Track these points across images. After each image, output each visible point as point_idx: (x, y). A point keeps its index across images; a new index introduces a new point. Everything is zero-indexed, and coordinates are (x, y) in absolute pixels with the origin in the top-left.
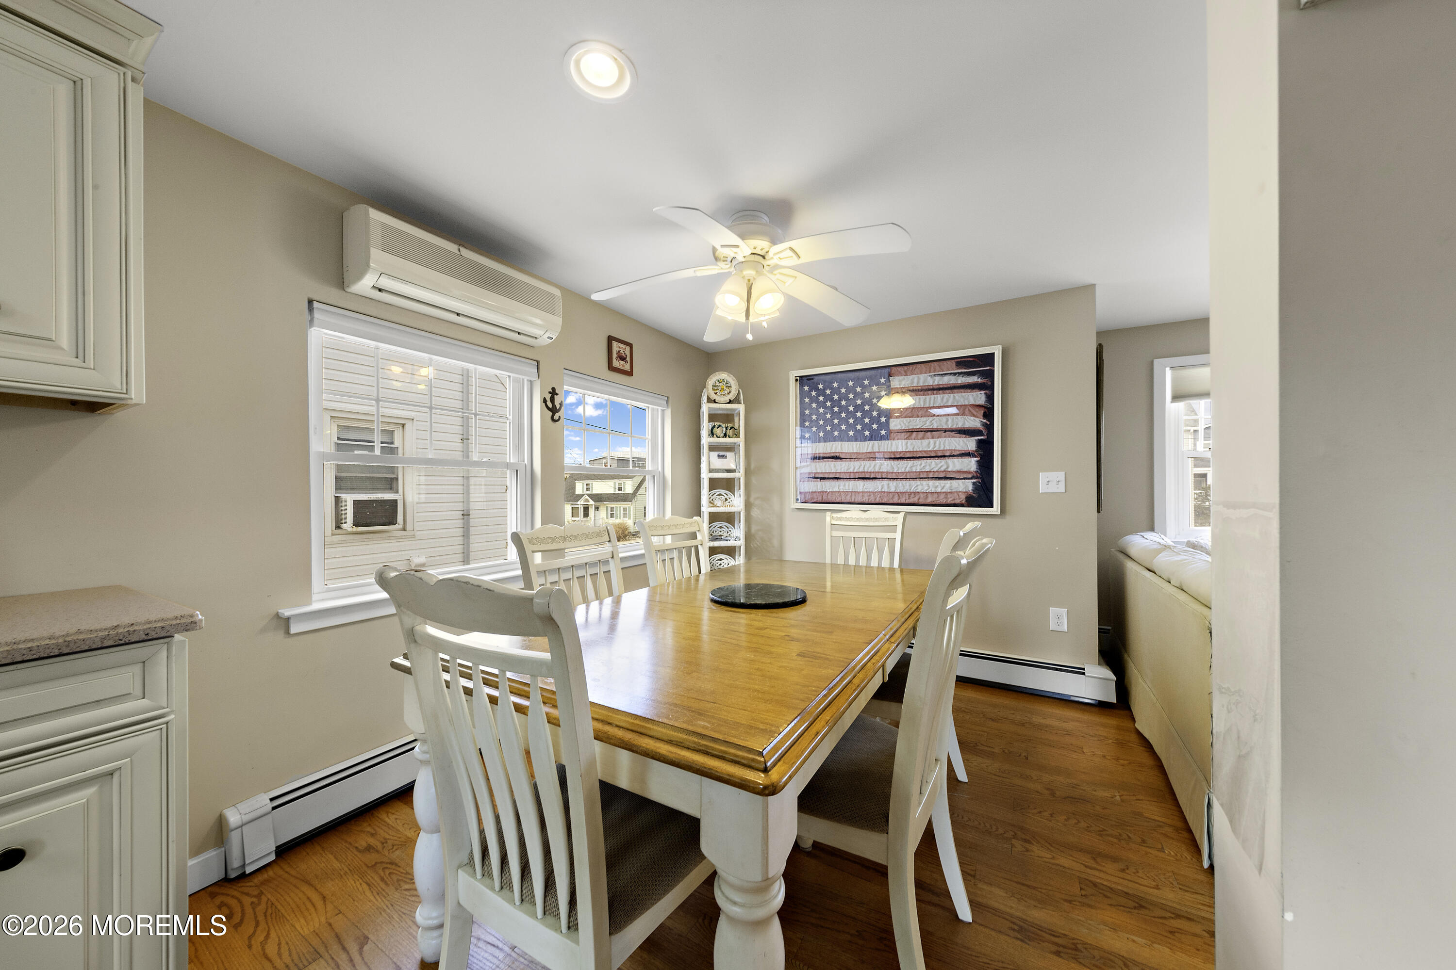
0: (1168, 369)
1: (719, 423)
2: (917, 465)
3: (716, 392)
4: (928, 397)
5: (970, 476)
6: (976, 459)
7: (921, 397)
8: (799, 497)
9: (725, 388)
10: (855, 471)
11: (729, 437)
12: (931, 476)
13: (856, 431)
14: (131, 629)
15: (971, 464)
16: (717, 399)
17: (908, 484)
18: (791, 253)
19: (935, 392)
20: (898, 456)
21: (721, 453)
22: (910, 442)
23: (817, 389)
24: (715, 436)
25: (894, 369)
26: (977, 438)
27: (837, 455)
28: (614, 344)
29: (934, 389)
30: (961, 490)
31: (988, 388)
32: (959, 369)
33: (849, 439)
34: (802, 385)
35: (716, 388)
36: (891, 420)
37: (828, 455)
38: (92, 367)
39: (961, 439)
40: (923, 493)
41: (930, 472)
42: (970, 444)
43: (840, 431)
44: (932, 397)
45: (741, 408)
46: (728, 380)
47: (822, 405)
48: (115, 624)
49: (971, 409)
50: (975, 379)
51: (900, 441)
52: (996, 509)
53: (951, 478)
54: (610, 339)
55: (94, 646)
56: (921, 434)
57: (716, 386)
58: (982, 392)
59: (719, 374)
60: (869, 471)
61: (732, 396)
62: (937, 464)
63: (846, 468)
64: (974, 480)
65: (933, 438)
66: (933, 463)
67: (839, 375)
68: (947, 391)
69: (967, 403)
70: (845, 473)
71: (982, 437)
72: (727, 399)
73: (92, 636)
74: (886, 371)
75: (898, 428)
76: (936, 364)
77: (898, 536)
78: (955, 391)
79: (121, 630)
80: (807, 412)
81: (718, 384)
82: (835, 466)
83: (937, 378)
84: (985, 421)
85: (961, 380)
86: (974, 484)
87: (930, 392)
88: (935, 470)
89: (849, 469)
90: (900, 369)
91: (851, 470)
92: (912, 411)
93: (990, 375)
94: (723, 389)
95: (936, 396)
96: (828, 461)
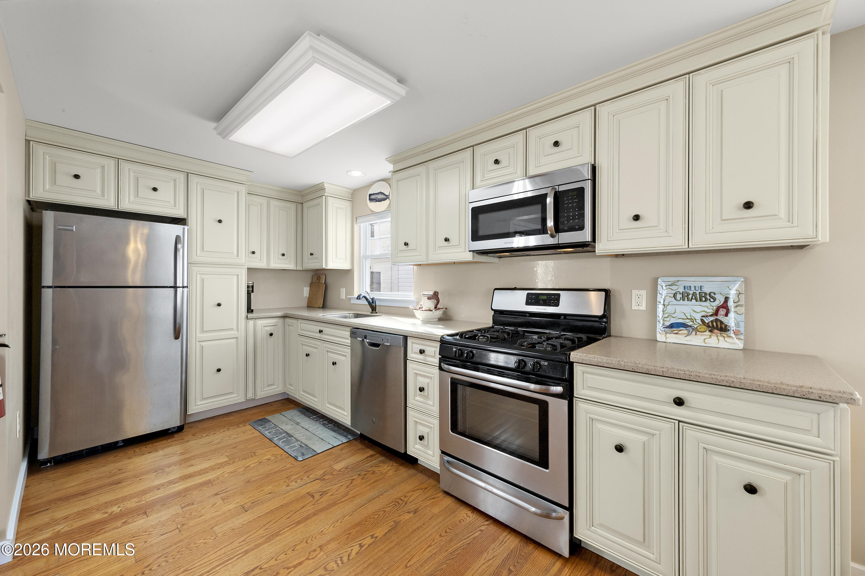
14: (810, 391)
38: (797, 226)
48: (801, 385)
55: (789, 395)
73: (788, 388)
79: (804, 390)
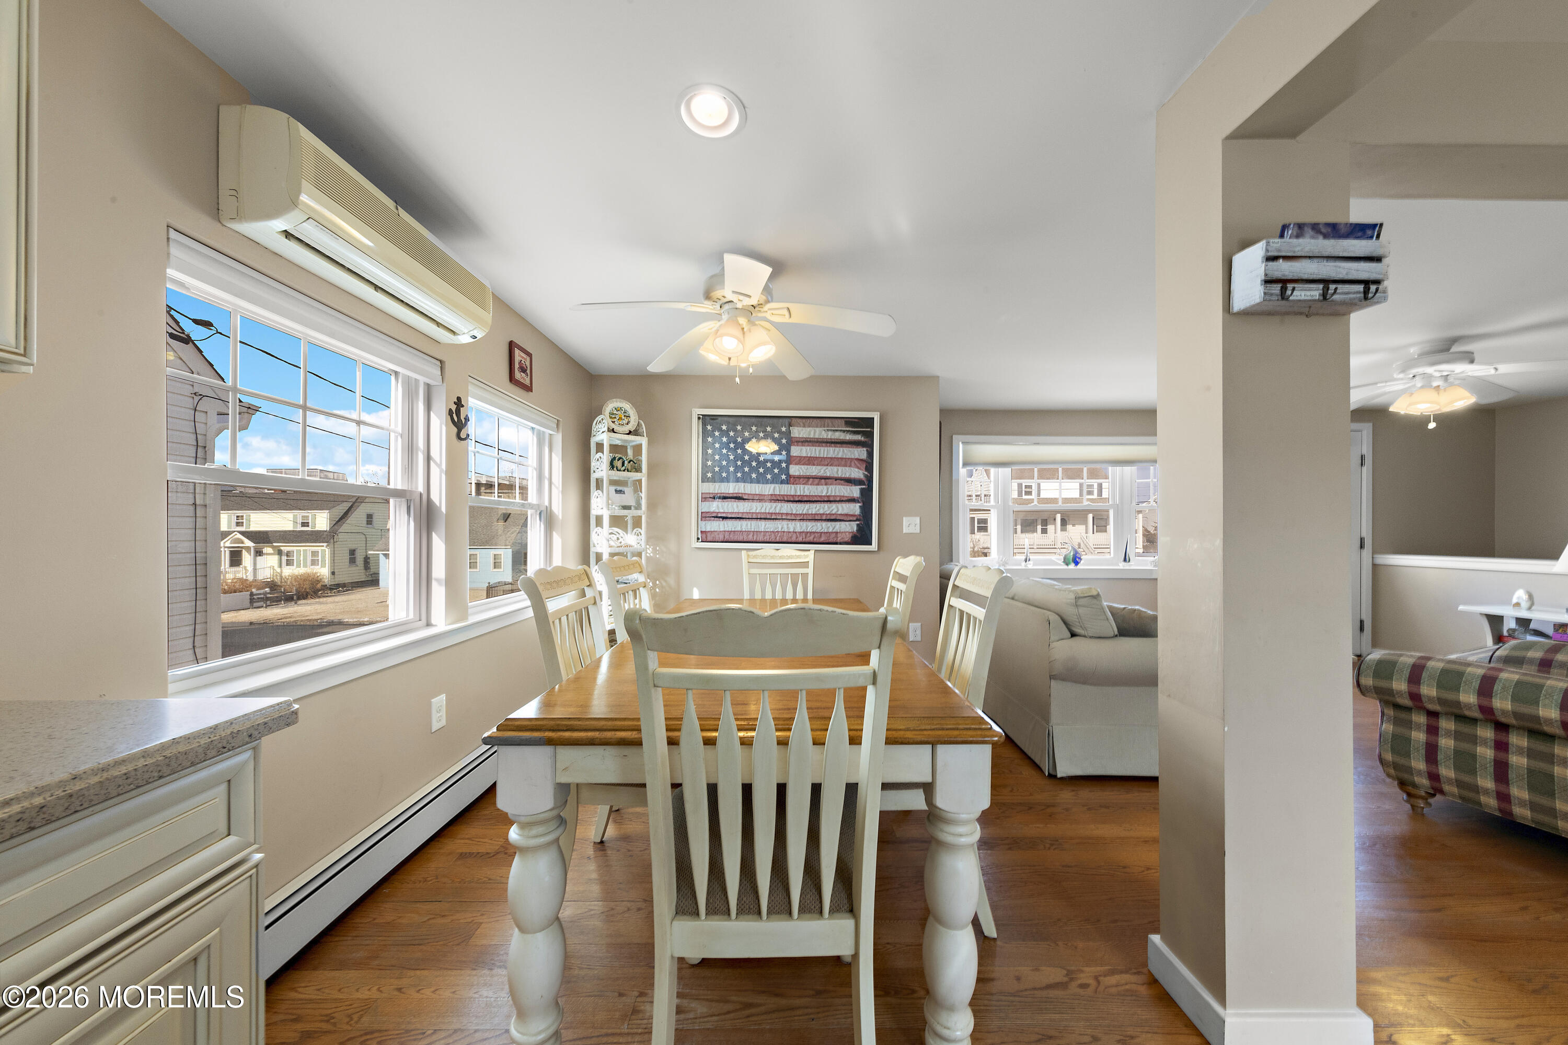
0: (960, 443)
1: (620, 456)
2: (812, 508)
3: (613, 420)
4: (822, 449)
5: (855, 519)
6: (860, 504)
7: (817, 448)
8: (700, 537)
9: (623, 418)
10: (757, 511)
11: (628, 471)
12: (824, 518)
13: (759, 474)
15: (855, 509)
16: (616, 428)
17: (805, 525)
18: (786, 312)
19: (828, 445)
20: (797, 499)
21: (619, 488)
22: (806, 487)
23: (720, 430)
24: (615, 469)
25: (794, 420)
26: (860, 487)
27: (740, 495)
28: (517, 351)
29: (827, 442)
30: (848, 530)
31: (869, 445)
32: (847, 427)
33: (752, 481)
34: (704, 425)
35: (613, 416)
36: (791, 466)
37: (731, 495)
39: (848, 487)
40: (818, 533)
41: (823, 514)
42: (855, 491)
43: (743, 472)
44: (826, 448)
45: (643, 441)
46: (626, 409)
47: (727, 446)
49: (856, 462)
50: (858, 437)
51: (799, 486)
52: (874, 546)
53: (840, 520)
54: (512, 346)
56: (817, 481)
57: (613, 414)
58: (865, 449)
59: (616, 402)
60: (771, 512)
61: (631, 427)
62: (829, 508)
63: (749, 508)
64: (858, 522)
65: (826, 484)
66: (826, 507)
67: (743, 419)
68: (838, 445)
69: (853, 457)
70: (747, 513)
71: (864, 487)
72: (627, 429)
74: (787, 421)
75: (797, 474)
76: (829, 421)
77: (810, 570)
78: (845, 445)
80: (710, 451)
81: (615, 412)
82: (737, 507)
83: (830, 433)
84: (866, 473)
85: (849, 437)
86: (858, 525)
87: (824, 444)
88: (828, 512)
89: (751, 509)
90: (799, 420)
91: (753, 511)
92: (809, 460)
93: (870, 435)
94: (620, 419)
95: (829, 448)
96: (731, 501)
